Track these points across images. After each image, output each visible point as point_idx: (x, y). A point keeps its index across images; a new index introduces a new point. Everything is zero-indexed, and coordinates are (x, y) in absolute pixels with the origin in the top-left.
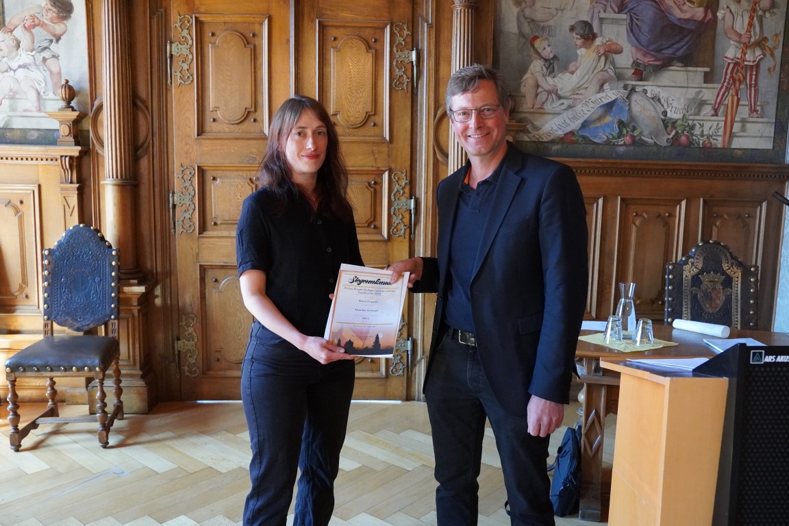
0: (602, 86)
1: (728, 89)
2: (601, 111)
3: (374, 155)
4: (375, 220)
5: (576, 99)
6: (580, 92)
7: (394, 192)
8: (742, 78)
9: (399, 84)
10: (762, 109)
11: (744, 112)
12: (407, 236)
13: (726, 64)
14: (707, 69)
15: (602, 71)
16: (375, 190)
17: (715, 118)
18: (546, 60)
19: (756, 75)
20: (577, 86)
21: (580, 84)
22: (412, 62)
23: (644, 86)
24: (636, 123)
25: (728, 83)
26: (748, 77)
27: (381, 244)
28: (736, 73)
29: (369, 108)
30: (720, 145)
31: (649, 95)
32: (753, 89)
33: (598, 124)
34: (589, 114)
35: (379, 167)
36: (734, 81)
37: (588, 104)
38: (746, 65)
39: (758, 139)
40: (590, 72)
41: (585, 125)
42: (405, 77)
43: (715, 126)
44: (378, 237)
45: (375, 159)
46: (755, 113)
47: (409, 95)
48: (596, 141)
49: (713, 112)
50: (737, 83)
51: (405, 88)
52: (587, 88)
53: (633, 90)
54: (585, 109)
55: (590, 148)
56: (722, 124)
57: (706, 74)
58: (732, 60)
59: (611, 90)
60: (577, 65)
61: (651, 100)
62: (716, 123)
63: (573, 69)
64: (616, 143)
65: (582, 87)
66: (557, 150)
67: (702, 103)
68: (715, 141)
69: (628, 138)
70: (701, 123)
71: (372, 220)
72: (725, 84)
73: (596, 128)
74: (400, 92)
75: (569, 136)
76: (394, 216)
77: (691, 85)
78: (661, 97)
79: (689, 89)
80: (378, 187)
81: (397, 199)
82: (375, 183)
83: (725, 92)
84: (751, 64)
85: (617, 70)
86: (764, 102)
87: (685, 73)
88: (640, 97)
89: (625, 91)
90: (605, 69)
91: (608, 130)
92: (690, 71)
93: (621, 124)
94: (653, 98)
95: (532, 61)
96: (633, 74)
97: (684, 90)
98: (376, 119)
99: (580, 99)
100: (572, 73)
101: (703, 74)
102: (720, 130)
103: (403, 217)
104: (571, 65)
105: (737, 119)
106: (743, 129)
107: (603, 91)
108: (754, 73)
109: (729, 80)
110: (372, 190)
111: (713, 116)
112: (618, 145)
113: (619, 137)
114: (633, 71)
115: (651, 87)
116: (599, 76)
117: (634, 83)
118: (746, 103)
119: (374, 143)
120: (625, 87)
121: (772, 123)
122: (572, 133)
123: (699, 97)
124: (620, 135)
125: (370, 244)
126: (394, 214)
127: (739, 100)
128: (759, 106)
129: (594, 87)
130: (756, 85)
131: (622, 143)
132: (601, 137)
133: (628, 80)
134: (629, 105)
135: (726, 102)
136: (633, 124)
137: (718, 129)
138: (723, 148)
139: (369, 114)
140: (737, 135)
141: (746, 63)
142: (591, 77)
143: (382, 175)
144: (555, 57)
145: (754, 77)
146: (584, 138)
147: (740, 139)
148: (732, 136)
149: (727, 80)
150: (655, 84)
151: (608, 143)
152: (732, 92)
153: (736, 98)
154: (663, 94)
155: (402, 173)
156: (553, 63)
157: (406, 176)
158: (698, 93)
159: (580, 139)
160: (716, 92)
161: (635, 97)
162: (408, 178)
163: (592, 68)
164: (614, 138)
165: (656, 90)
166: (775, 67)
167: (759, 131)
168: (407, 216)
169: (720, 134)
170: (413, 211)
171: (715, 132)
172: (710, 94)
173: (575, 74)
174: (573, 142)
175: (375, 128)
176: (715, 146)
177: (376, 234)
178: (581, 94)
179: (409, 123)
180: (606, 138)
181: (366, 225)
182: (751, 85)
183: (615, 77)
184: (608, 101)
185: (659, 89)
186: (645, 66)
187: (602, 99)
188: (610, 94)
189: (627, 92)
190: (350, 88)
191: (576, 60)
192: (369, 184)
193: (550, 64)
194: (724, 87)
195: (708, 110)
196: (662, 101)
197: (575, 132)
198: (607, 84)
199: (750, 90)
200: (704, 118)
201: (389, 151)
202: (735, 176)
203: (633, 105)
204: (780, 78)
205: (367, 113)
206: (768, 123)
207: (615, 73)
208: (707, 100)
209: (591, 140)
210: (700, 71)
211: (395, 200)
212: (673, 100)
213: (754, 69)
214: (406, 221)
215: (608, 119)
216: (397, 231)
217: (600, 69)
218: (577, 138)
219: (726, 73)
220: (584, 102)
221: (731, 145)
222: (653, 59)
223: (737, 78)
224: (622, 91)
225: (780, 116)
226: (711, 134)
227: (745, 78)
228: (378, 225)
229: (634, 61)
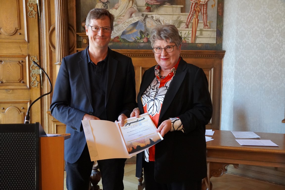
0: (131, 15)
1: (193, 15)
2: (131, 27)
3: (21, 49)
4: (23, 79)
5: (119, 21)
6: (121, 18)
7: (31, 66)
8: (199, 10)
9: (31, 14)
10: (210, 25)
11: (201, 26)
12: (39, 87)
13: (191, 3)
14: (182, 6)
15: (131, 8)
16: (22, 65)
17: (187, 29)
18: (103, 3)
19: (206, 9)
20: (119, 15)
21: (120, 14)
22: (37, 4)
23: (152, 14)
24: (149, 32)
25: (193, 12)
26: (202, 9)
27: (26, 90)
28: (196, 8)
29: (17, 26)
30: (190, 42)
31: (154, 18)
32: (205, 15)
33: (130, 33)
34: (125, 28)
35: (23, 54)
36: (196, 11)
37: (125, 24)
38: (201, 4)
39: (209, 39)
40: (125, 8)
41: (123, 33)
42: (34, 11)
43: (187, 33)
44: (25, 87)
45: (21, 50)
46: (206, 26)
47: (37, 20)
48: (129, 41)
49: (186, 26)
50: (197, 12)
51: (34, 17)
52: (124, 16)
53: (146, 16)
54: (123, 26)
55: (127, 44)
56: (191, 32)
57: (182, 8)
58: (194, 1)
59: (136, 16)
60: (119, 5)
61: (156, 21)
62: (188, 32)
63: (117, 7)
64: (139, 42)
65: (122, 15)
66: (111, 45)
67: (181, 22)
68: (188, 40)
69: (145, 39)
70: (181, 31)
71: (21, 79)
72: (191, 13)
73: (129, 35)
74: (32, 18)
75: (116, 38)
76: (32, 77)
77: (174, 14)
78: (160, 19)
79: (174, 16)
80: (24, 64)
81: (33, 69)
82: (22, 62)
83: (191, 17)
84: (203, 3)
85: (138, 7)
86: (211, 21)
87: (171, 8)
88: (150, 20)
89: (142, 17)
90: (132, 7)
91: (135, 36)
92: (174, 7)
93: (141, 33)
94: (156, 20)
95: (96, 4)
96: (146, 9)
97: (171, 16)
98: (21, 31)
99: (121, 21)
100: (117, 9)
101: (180, 8)
102: (190, 35)
103: (37, 78)
104: (116, 5)
105: (198, 29)
106: (201, 34)
107: (132, 17)
108: (205, 7)
109: (193, 11)
110: (21, 65)
111: (186, 28)
112: (140, 43)
113: (141, 39)
114: (146, 7)
115: (155, 15)
116: (130, 10)
117: (147, 13)
118: (202, 22)
119: (20, 43)
120: (143, 15)
121: (215, 31)
122: (117, 37)
123: (179, 19)
124: (141, 38)
125: (21, 90)
126: (32, 76)
127: (198, 20)
128: (208, 23)
129: (127, 15)
130: (206, 13)
131: (142, 41)
132: (132, 39)
133: (144, 12)
134: (145, 24)
135: (192, 22)
136: (147, 33)
137: (189, 34)
138: (192, 43)
139: (17, 29)
140: (199, 37)
141: (201, 3)
142: (126, 11)
143: (25, 58)
144: (108, 2)
145: (205, 9)
146: (124, 39)
147: (200, 39)
148: (196, 37)
149: (192, 11)
150: (157, 13)
151: (135, 42)
152: (195, 16)
153: (197, 19)
154: (161, 18)
155: (35, 57)
156: (107, 4)
157: (37, 58)
158: (178, 17)
159: (122, 40)
160: (187, 17)
161: (147, 20)
162: (38, 59)
163: (126, 7)
164: (138, 39)
165: (158, 16)
166: (215, 4)
167: (209, 35)
168: (39, 77)
169: (190, 36)
170: (41, 75)
171: (188, 36)
172: (184, 17)
173: (118, 10)
174: (118, 42)
175: (21, 35)
176: (188, 43)
177: (24, 86)
178: (121, 19)
179: (37, 33)
180: (134, 39)
181: (19, 81)
182: (204, 13)
183: (137, 10)
184: (134, 22)
185: (159, 16)
186: (152, 5)
187: (132, 21)
188: (136, 19)
189: (143, 18)
190: (6, 16)
191: (118, 3)
192: (19, 62)
193: (106, 5)
194: (191, 14)
195: (183, 25)
196: (161, 21)
197: (119, 37)
198: (134, 14)
199: (204, 16)
200: (182, 29)
201: (28, 47)
202: (196, 56)
203: (147, 24)
204: (218, 10)
205: (16, 28)
206: (213, 31)
207: (137, 9)
208: (183, 21)
209: (127, 41)
210: (179, 7)
211: (32, 69)
212: (166, 21)
213: (205, 6)
214: (38, 79)
215: (135, 30)
216: (34, 84)
217: (130, 7)
218: (120, 39)
219: (191, 8)
220: (123, 23)
221: (196, 41)
222: (156, 2)
223: (197, 10)
224: (141, 17)
225: (219, 28)
226: (186, 36)
227: (201, 10)
228: (25, 81)
229: (146, 3)
